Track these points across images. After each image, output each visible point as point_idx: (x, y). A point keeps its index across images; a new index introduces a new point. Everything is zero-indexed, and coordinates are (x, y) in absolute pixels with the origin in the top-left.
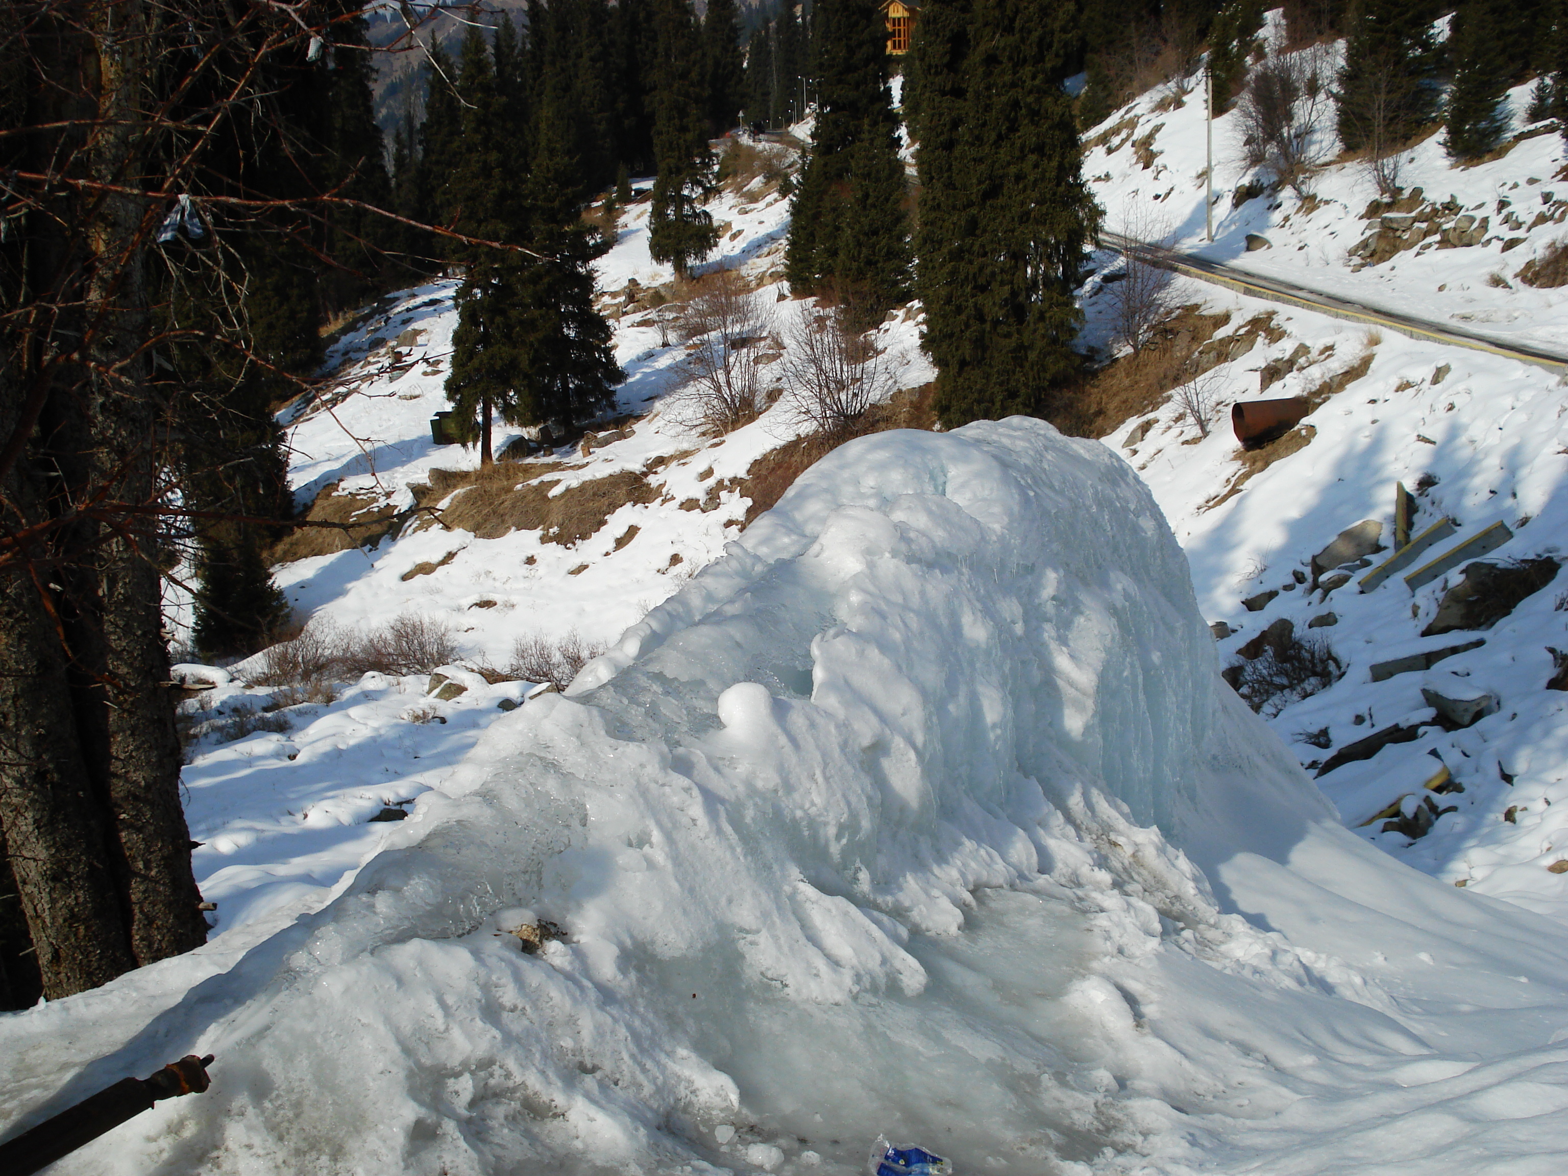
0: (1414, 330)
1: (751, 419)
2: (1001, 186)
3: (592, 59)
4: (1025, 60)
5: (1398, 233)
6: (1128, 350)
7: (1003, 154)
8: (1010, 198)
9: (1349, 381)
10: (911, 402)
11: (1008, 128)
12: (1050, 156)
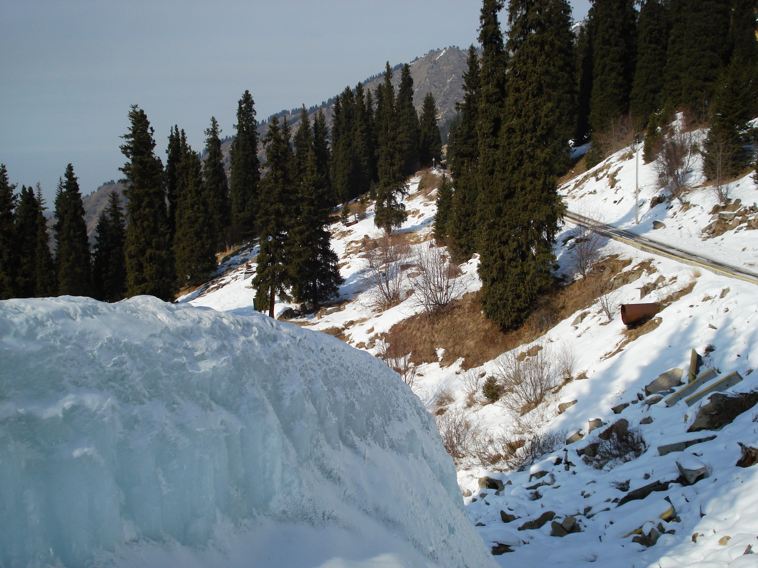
0: (717, 270)
1: (397, 304)
2: (514, 192)
3: (362, 132)
4: (527, 131)
5: (727, 222)
6: (581, 277)
7: (515, 176)
8: (518, 198)
9: (682, 295)
10: (472, 299)
11: (518, 164)
12: (539, 178)
